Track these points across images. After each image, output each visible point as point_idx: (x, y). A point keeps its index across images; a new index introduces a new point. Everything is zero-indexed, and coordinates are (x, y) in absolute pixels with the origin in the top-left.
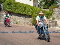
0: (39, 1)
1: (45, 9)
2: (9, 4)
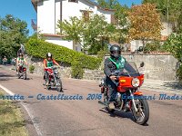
0: (82, 43)
2: (35, 45)
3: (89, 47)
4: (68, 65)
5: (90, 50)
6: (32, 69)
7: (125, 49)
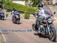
0: (29, 2)
1: (33, 7)
3: (32, 3)
4: (23, 12)
5: (33, 5)
6: (7, 15)
7: (50, 3)
